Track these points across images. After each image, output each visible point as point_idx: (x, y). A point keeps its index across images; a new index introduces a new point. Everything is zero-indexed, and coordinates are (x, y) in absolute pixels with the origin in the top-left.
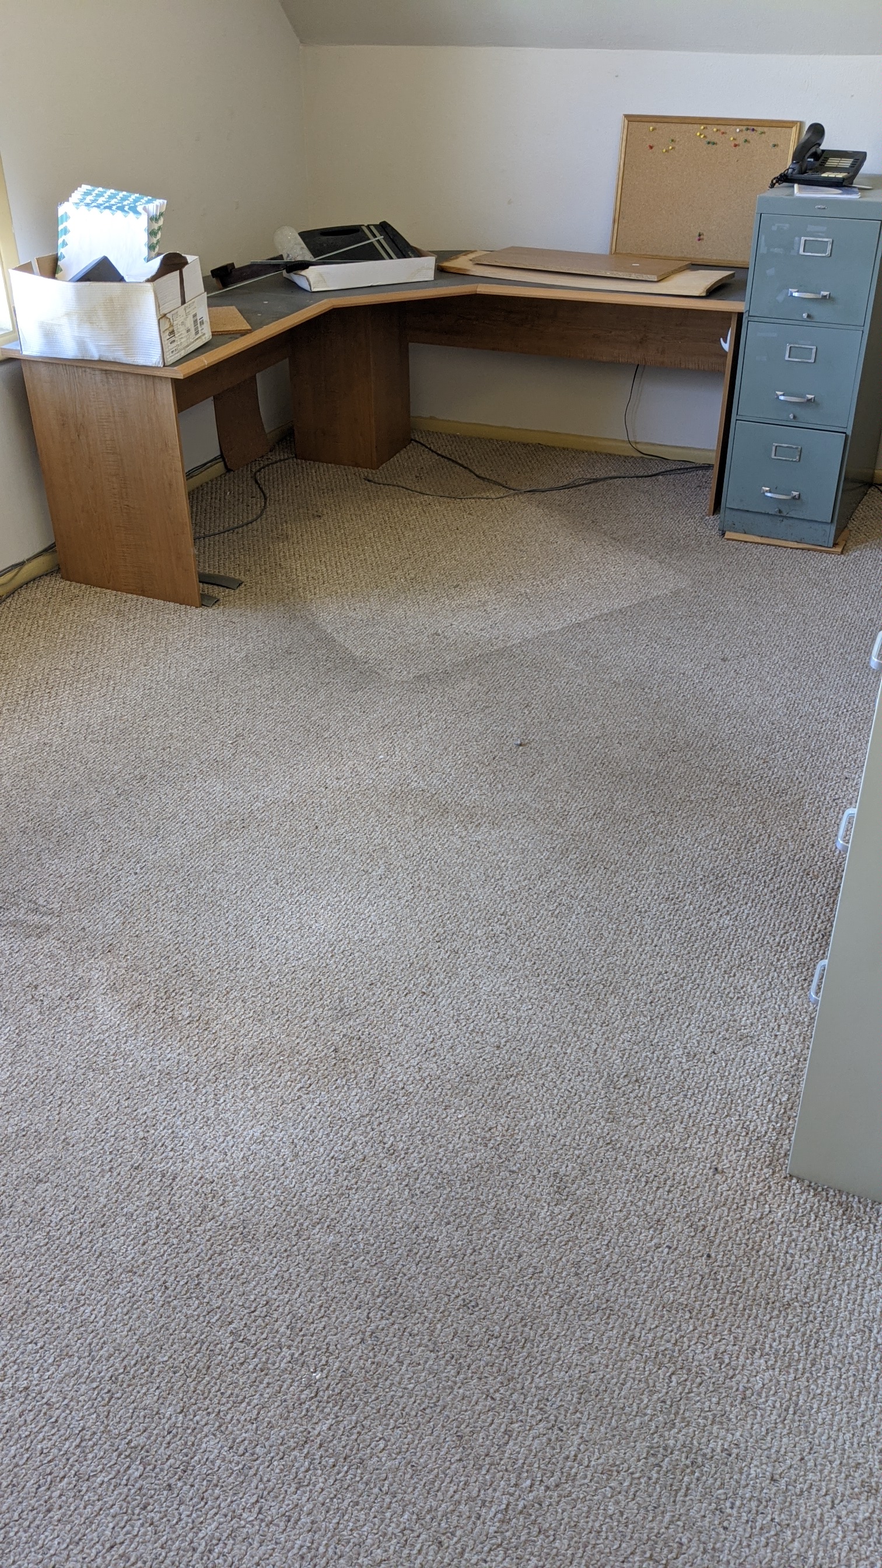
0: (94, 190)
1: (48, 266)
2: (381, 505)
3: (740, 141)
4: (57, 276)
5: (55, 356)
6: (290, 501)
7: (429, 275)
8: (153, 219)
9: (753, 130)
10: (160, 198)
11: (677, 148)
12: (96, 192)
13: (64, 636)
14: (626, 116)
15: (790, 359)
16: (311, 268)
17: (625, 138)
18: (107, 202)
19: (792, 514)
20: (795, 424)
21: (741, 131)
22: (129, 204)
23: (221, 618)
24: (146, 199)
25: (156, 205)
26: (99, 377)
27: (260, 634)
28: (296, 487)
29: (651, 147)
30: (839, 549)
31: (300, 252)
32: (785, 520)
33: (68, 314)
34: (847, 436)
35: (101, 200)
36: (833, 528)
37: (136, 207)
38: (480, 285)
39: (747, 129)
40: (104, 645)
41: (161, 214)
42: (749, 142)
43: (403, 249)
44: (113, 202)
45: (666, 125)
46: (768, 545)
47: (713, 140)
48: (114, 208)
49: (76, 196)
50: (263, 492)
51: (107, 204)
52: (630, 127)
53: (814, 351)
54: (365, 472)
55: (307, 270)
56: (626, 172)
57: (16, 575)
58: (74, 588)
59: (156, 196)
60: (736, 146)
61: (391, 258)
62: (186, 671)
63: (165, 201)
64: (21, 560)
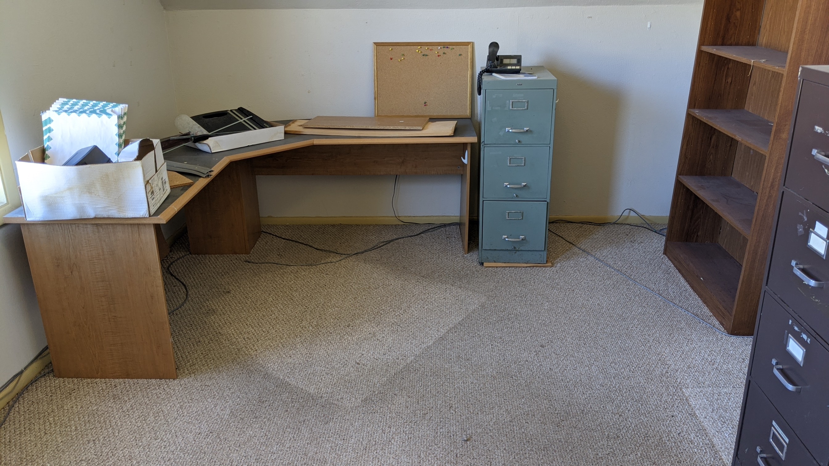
0: (69, 101)
1: (39, 155)
2: (266, 277)
3: (441, 53)
4: (45, 161)
5: (56, 219)
6: (203, 284)
7: (282, 136)
8: (120, 117)
9: (447, 47)
10: (123, 104)
11: (406, 58)
12: (71, 102)
13: (76, 427)
14: (375, 43)
15: (510, 165)
16: (210, 138)
17: (375, 54)
18: (81, 108)
19: (522, 248)
20: (517, 199)
21: (441, 48)
22: (98, 109)
23: (197, 384)
24: (112, 104)
25: (121, 108)
26: (90, 228)
27: (232, 390)
28: (201, 274)
29: (391, 59)
30: (550, 264)
31: (198, 130)
32: (517, 252)
33: (70, 189)
34: (548, 203)
35: (76, 108)
36: (545, 253)
37: (105, 110)
38: (315, 140)
39: (444, 47)
40: (113, 429)
41: (125, 114)
42: (446, 54)
43: (260, 123)
44: (86, 108)
45: (398, 47)
46: (510, 267)
47: (425, 53)
48: (88, 112)
49: (56, 106)
50: (180, 281)
51: (81, 110)
52: (378, 48)
53: (523, 159)
54: (244, 257)
55: (207, 140)
56: (378, 72)
57: (17, 383)
58: (68, 383)
59: (119, 102)
60: (439, 56)
61: (255, 129)
62: (191, 436)
63: (127, 105)
64: (19, 370)
